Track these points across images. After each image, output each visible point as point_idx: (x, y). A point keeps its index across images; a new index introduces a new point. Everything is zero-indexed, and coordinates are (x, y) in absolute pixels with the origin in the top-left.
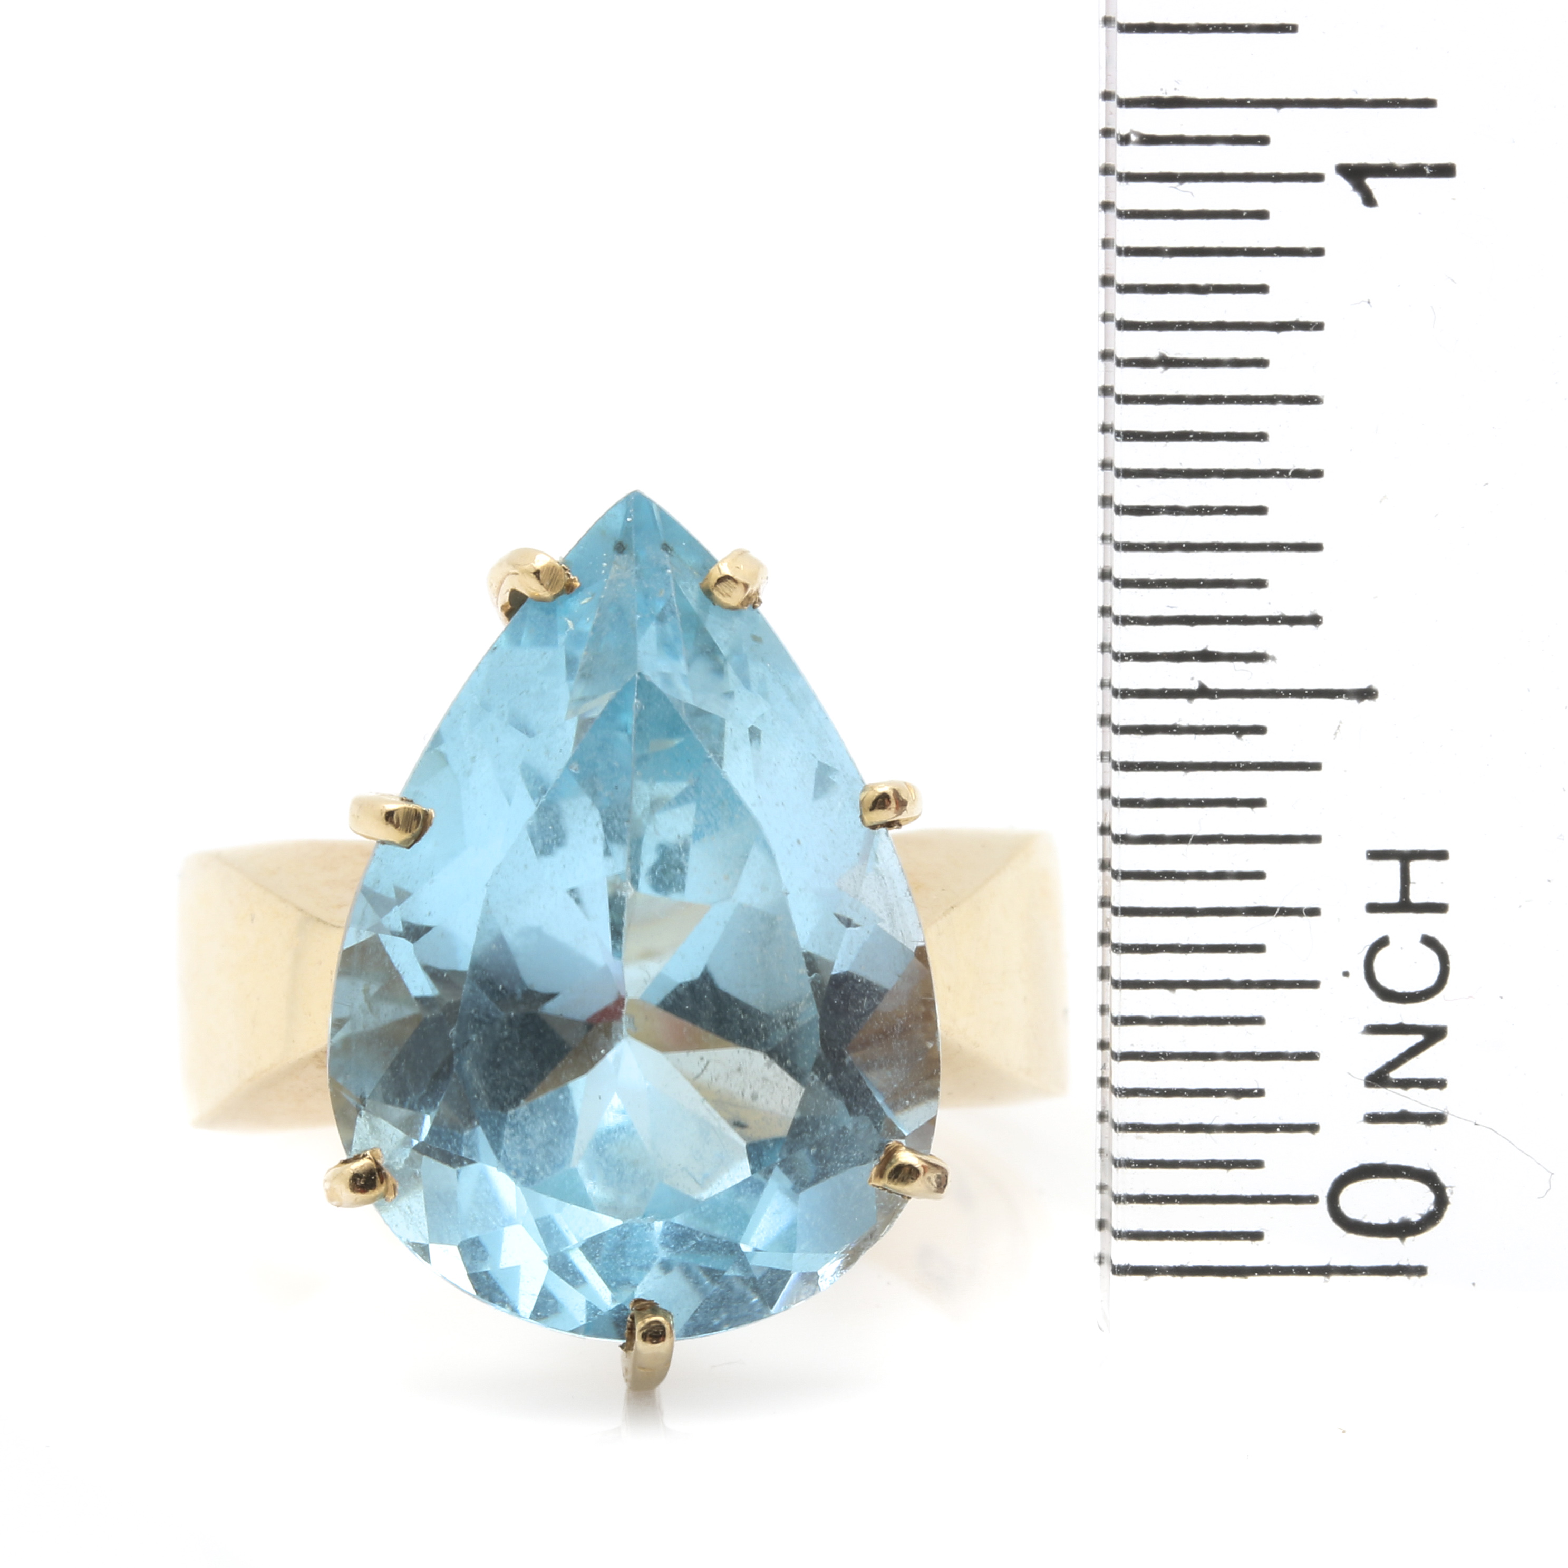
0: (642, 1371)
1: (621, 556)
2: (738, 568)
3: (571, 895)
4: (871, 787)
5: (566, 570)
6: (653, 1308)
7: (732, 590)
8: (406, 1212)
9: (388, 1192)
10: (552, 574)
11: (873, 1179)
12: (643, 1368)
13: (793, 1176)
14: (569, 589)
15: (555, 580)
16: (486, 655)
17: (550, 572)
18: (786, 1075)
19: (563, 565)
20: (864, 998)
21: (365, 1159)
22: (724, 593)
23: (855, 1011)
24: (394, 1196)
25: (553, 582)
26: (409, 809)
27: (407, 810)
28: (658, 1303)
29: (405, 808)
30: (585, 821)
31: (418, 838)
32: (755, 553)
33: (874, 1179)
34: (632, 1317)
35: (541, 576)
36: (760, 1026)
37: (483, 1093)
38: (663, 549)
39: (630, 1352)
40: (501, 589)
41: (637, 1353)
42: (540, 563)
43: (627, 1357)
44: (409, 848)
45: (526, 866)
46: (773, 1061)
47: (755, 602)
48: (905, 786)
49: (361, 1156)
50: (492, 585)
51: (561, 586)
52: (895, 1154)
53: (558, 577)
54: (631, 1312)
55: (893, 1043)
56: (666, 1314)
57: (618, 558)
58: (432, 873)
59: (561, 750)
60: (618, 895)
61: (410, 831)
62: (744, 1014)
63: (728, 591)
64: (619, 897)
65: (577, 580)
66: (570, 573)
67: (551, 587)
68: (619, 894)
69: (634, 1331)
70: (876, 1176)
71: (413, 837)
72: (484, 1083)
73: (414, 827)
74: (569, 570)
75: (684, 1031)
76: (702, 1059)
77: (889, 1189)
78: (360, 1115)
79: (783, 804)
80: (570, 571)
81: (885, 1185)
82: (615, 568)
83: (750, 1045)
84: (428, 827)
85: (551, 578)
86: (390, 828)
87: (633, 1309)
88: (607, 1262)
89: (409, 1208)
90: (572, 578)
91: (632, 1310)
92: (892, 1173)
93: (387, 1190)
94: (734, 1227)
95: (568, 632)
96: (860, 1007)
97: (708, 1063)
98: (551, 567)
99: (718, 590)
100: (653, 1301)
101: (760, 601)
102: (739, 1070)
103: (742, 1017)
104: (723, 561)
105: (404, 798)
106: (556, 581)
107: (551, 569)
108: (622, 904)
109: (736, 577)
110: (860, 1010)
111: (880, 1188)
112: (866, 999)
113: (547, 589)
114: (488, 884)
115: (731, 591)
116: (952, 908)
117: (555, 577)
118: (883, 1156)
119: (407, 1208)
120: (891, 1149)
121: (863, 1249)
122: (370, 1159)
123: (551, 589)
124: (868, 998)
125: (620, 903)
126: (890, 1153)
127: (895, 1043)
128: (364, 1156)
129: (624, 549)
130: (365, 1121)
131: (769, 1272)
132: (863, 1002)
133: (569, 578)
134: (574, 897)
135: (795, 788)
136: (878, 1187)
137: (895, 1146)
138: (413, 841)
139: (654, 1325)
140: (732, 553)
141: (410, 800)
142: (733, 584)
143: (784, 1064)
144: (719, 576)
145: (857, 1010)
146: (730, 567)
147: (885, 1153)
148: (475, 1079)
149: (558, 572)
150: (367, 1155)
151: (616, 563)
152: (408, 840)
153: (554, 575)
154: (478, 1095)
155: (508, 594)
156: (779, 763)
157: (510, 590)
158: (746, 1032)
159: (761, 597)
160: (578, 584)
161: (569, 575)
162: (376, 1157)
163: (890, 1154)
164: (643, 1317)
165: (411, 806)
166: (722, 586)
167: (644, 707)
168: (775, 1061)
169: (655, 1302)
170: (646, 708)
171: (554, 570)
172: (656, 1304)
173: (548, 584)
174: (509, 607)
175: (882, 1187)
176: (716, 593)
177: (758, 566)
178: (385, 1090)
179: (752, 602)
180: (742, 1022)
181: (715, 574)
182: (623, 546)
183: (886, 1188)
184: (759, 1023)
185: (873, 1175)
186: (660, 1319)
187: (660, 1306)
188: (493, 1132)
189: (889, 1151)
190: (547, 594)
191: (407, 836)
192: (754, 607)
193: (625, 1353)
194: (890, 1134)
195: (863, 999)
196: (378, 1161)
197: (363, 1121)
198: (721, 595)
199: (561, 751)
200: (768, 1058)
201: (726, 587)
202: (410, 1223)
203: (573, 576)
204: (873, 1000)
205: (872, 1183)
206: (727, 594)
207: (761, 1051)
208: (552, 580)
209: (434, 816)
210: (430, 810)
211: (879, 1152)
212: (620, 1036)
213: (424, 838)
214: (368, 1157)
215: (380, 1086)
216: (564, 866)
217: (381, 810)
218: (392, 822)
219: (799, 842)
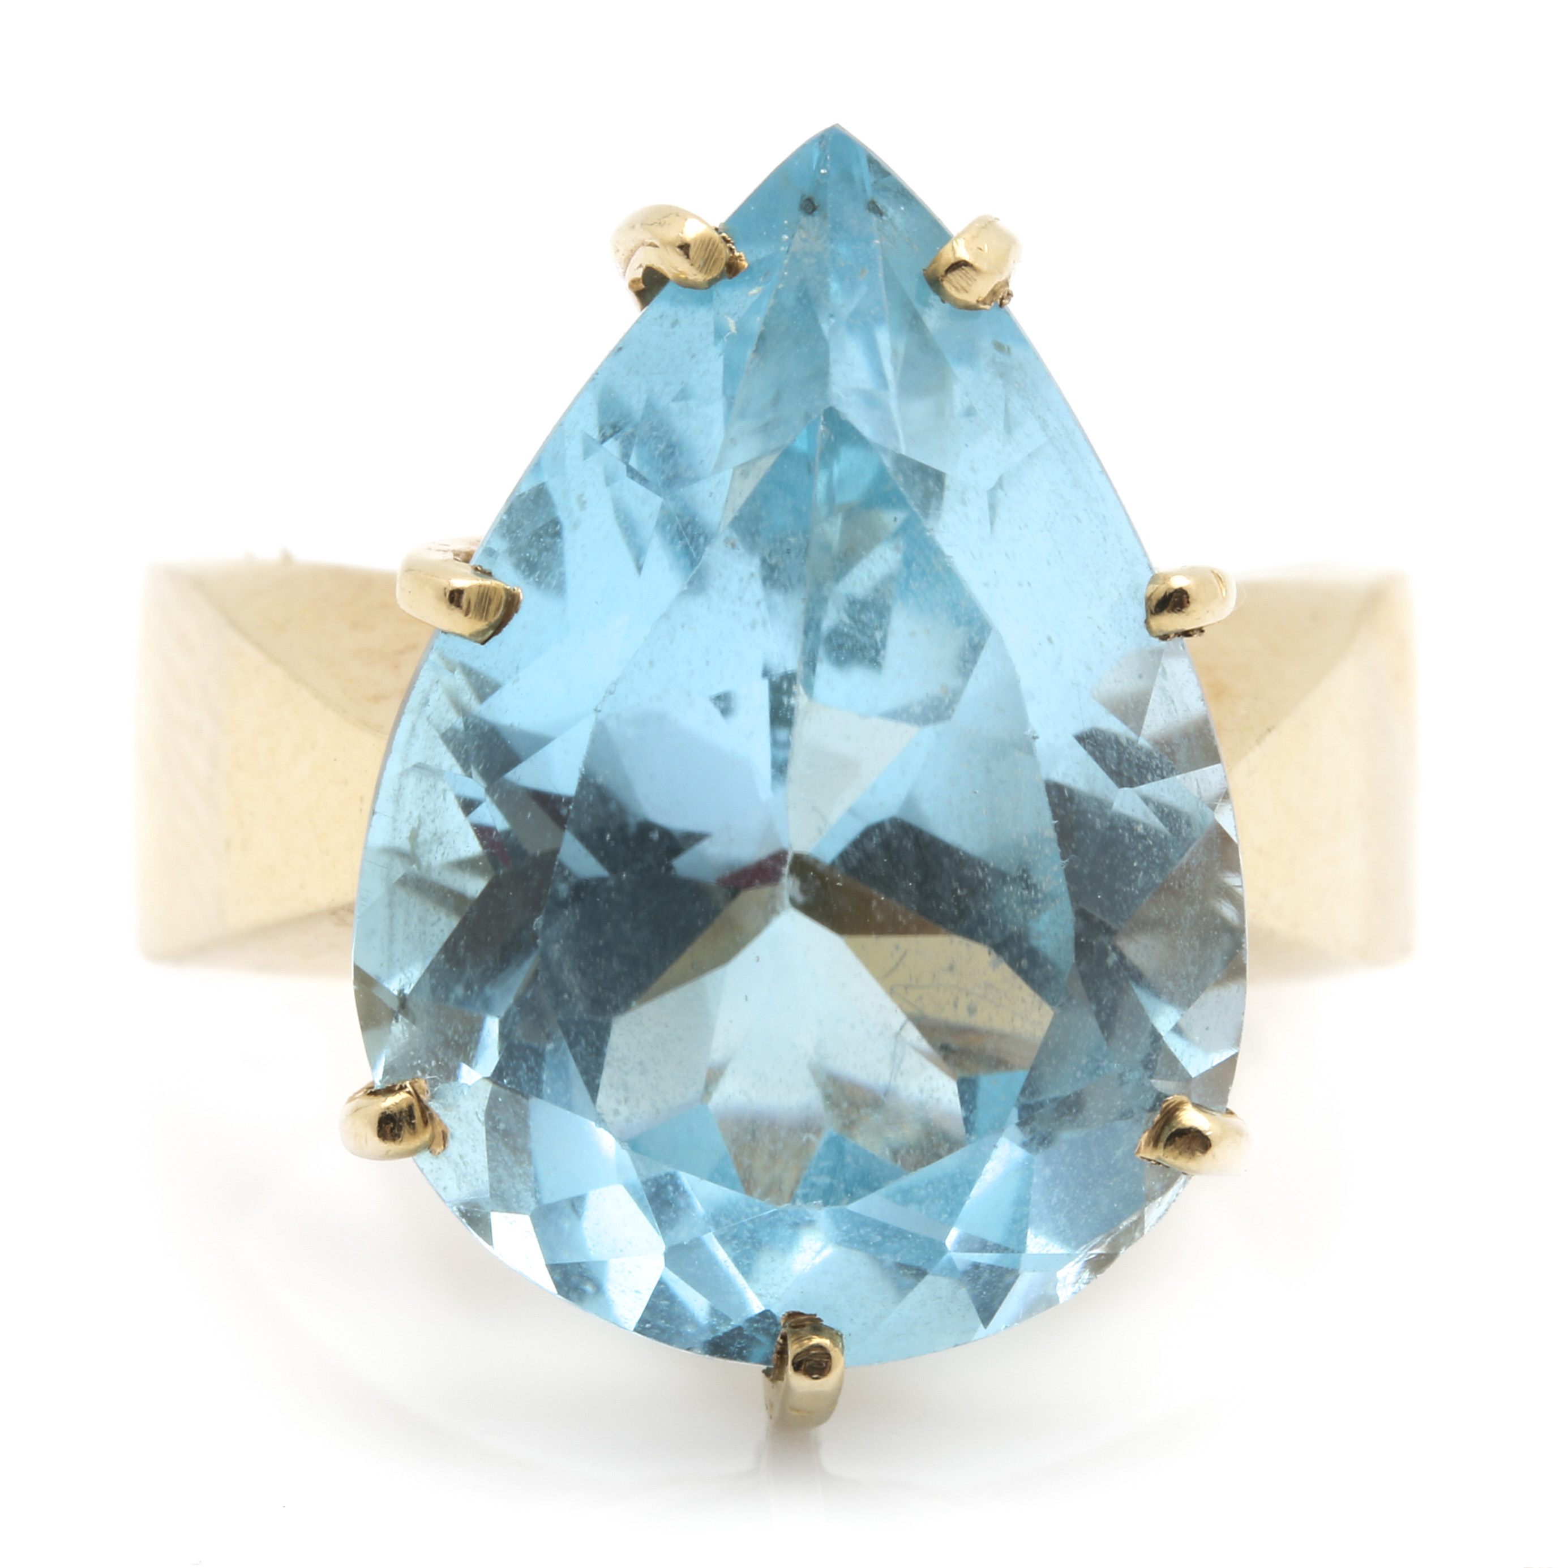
0: (794, 1413)
1: (810, 218)
2: (980, 249)
3: (715, 704)
4: (1166, 577)
5: (727, 242)
6: (815, 1325)
7: (970, 282)
8: (457, 1165)
9: (435, 1142)
10: (708, 250)
11: (1142, 1147)
12: (798, 1410)
13: (1028, 1129)
14: (732, 269)
15: (711, 259)
16: (607, 359)
17: (705, 247)
18: (1019, 981)
19: (724, 234)
20: (1140, 873)
21: (401, 1093)
22: (958, 286)
23: (1125, 890)
24: (442, 1147)
25: (708, 262)
26: (485, 586)
27: (482, 588)
28: (822, 1318)
29: (480, 586)
30: (740, 598)
31: (498, 628)
32: (1005, 223)
33: (1145, 1149)
34: (784, 1338)
35: (692, 253)
36: (984, 907)
37: (577, 991)
38: (869, 209)
39: (779, 1382)
40: (632, 261)
41: (788, 1388)
42: (692, 232)
43: (773, 1387)
44: (483, 643)
45: (651, 663)
46: (1001, 959)
47: (1002, 299)
48: (1213, 577)
49: (397, 1088)
50: (618, 251)
51: (721, 266)
52: (1177, 1113)
53: (716, 254)
54: (783, 1331)
55: (1178, 941)
56: (834, 1335)
57: (805, 220)
58: (517, 668)
59: (711, 493)
60: (783, 704)
61: (486, 619)
62: (961, 888)
63: (964, 284)
64: (786, 706)
65: (743, 258)
66: (733, 247)
67: (706, 268)
68: (786, 703)
69: (785, 1356)
70: (1147, 1144)
71: (490, 627)
72: (579, 977)
73: (492, 614)
74: (732, 242)
75: (873, 906)
76: (897, 948)
77: (1165, 1164)
78: (397, 1021)
79: (1029, 584)
80: (733, 244)
81: (1159, 1158)
82: (800, 234)
83: (971, 934)
84: (513, 615)
85: (706, 257)
86: (457, 615)
87: (787, 1324)
88: (748, 1247)
89: (461, 1157)
90: (737, 254)
91: (784, 1326)
92: (1168, 1139)
93: (433, 1138)
94: (937, 1202)
95: (728, 338)
96: (1133, 885)
97: (905, 954)
98: (707, 240)
99: (950, 282)
100: (815, 1315)
101: (1010, 295)
102: (951, 968)
103: (959, 892)
104: (959, 236)
105: (479, 568)
106: (713, 259)
107: (706, 243)
108: (789, 717)
109: (976, 264)
110: (1133, 889)
111: (1153, 1162)
112: (1141, 874)
113: (701, 271)
114: (599, 709)
115: (968, 283)
116: (1269, 730)
117: (712, 253)
118: (1157, 1117)
119: (459, 1158)
120: (1171, 1106)
121: (1123, 1244)
122: (409, 1093)
123: (706, 271)
124: (1146, 873)
125: (786, 715)
126: (1168, 1112)
127: (1181, 942)
128: (402, 1088)
129: (814, 209)
130: (403, 1027)
131: (988, 1271)
132: (1137, 877)
133: (731, 255)
134: (719, 707)
135: (1049, 563)
136: (1150, 1160)
137: (1176, 1102)
138: (491, 632)
139: (813, 1352)
140: (971, 225)
141: (488, 571)
142: (971, 272)
143: (1017, 965)
144: (953, 261)
145: (1128, 889)
146: (968, 248)
147: (1161, 1113)
148: (566, 972)
149: (718, 246)
150: (406, 1087)
151: (801, 227)
152: (483, 632)
153: (711, 250)
154: (570, 995)
155: (641, 270)
156: (1026, 526)
157: (644, 266)
158: (964, 913)
159: (1012, 288)
160: (745, 264)
161: (731, 249)
162: (419, 1091)
163: (1170, 1114)
164: (799, 1339)
165: (488, 582)
166: (956, 276)
167: (833, 438)
168: (1005, 959)
169: (818, 1317)
170: (836, 439)
171: (711, 243)
172: (820, 1320)
173: (702, 264)
174: (642, 286)
175: (1154, 1161)
176: (946, 285)
177: (1008, 243)
178: (434, 981)
179: (1000, 297)
180: (958, 898)
181: (948, 257)
182: (813, 204)
183: (1161, 1162)
184: (983, 903)
185: (1143, 1144)
186: (825, 1342)
187: (825, 1323)
188: (590, 1049)
189: (1168, 1109)
190: (700, 278)
191: (480, 625)
192: (1001, 305)
193: (770, 1384)
194: (1170, 1072)
195: (1137, 874)
196: (422, 1096)
197: (401, 1028)
198: (953, 289)
199: (711, 495)
200: (994, 955)
201: (961, 277)
202: (464, 1182)
203: (738, 252)
204: (1151, 877)
205: (1141, 1155)
206: (962, 287)
207: (985, 943)
208: (707, 258)
209: (521, 597)
210: (516, 588)
211: (1153, 1109)
212: (779, 907)
213: (505, 630)
214: (407, 1090)
215: (428, 976)
216: (707, 663)
217: (445, 589)
218: (458, 605)
219: (1050, 640)
